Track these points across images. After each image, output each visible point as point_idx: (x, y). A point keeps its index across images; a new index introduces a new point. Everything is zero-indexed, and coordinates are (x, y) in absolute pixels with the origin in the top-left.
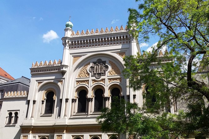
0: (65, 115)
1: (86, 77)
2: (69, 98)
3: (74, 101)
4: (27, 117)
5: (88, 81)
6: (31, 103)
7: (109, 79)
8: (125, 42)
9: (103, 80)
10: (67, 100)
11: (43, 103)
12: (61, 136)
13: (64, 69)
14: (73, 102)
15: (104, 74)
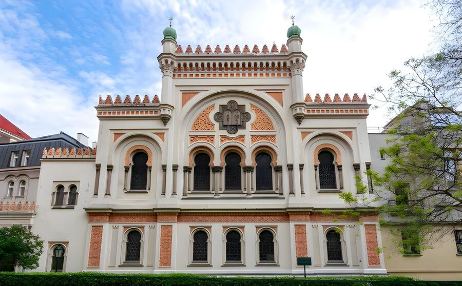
0: (174, 193)
1: (208, 129)
2: (178, 164)
3: (187, 170)
4: (96, 194)
5: (213, 137)
6: (104, 170)
7: (253, 136)
8: (282, 74)
9: (242, 137)
10: (175, 168)
11: (126, 171)
12: (170, 227)
13: (167, 112)
14: (185, 171)
15: (243, 127)
